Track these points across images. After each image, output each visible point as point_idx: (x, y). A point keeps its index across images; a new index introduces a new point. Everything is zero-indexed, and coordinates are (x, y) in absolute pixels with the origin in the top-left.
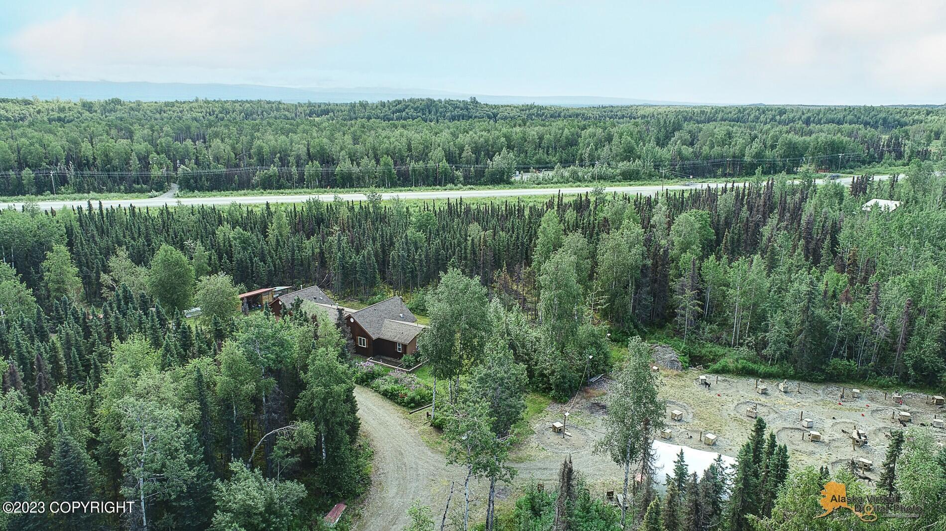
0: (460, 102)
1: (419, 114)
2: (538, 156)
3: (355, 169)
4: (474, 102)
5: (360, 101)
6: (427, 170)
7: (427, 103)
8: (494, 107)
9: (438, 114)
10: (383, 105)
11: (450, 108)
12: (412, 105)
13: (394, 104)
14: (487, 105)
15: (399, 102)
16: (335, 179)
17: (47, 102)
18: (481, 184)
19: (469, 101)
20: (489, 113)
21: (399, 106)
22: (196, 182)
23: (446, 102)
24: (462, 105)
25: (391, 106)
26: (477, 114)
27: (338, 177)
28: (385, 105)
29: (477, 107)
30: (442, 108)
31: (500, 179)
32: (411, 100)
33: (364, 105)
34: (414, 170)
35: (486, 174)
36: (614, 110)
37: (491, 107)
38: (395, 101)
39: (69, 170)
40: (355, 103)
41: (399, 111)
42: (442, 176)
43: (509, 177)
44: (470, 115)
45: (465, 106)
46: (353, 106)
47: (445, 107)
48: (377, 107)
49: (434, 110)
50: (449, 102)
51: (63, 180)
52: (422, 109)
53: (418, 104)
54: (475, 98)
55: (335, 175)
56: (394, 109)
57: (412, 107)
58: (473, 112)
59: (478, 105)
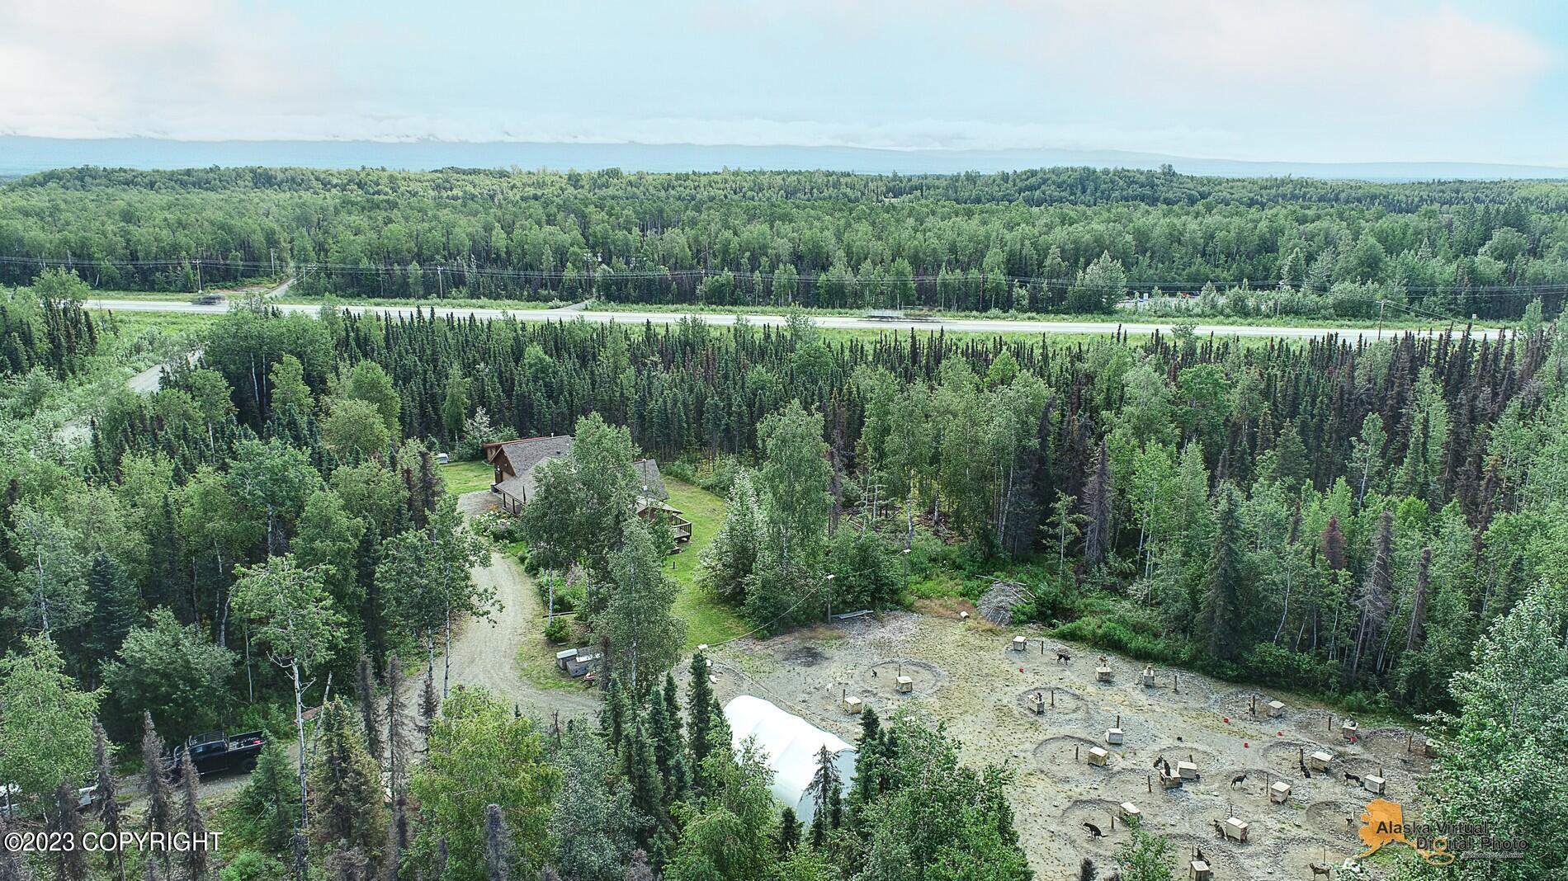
0: (1142, 173)
1: (1063, 194)
2: (1193, 269)
3: (849, 278)
4: (1169, 174)
5: (967, 172)
6: (966, 284)
7: (1080, 174)
8: (1206, 182)
9: (1097, 195)
10: (1005, 178)
11: (1121, 183)
12: (1054, 177)
13: (1024, 177)
14: (1192, 178)
15: (1033, 173)
16: (817, 294)
17: (530, 173)
18: (1057, 312)
19: (1159, 171)
20: (1193, 192)
21: (1032, 180)
22: (620, 289)
23: (1116, 173)
24: (1143, 179)
25: (1018, 180)
26: (1170, 195)
27: (822, 291)
28: (1008, 179)
29: (1171, 181)
30: (1105, 183)
31: (1093, 304)
32: (1053, 171)
33: (972, 178)
34: (945, 285)
35: (1069, 295)
36: (1463, 188)
37: (1201, 182)
38: (1025, 173)
39: (469, 266)
40: (959, 176)
41: (1031, 188)
42: (991, 296)
43: (1112, 302)
44: (1156, 195)
45: (1150, 180)
46: (956, 179)
47: (1112, 182)
48: (994, 181)
49: (1091, 187)
50: (1122, 174)
51: (458, 281)
52: (1071, 186)
53: (1064, 177)
54: (1170, 166)
55: (817, 288)
56: (1020, 184)
57: (1054, 183)
58: (1164, 192)
59: (1175, 180)
